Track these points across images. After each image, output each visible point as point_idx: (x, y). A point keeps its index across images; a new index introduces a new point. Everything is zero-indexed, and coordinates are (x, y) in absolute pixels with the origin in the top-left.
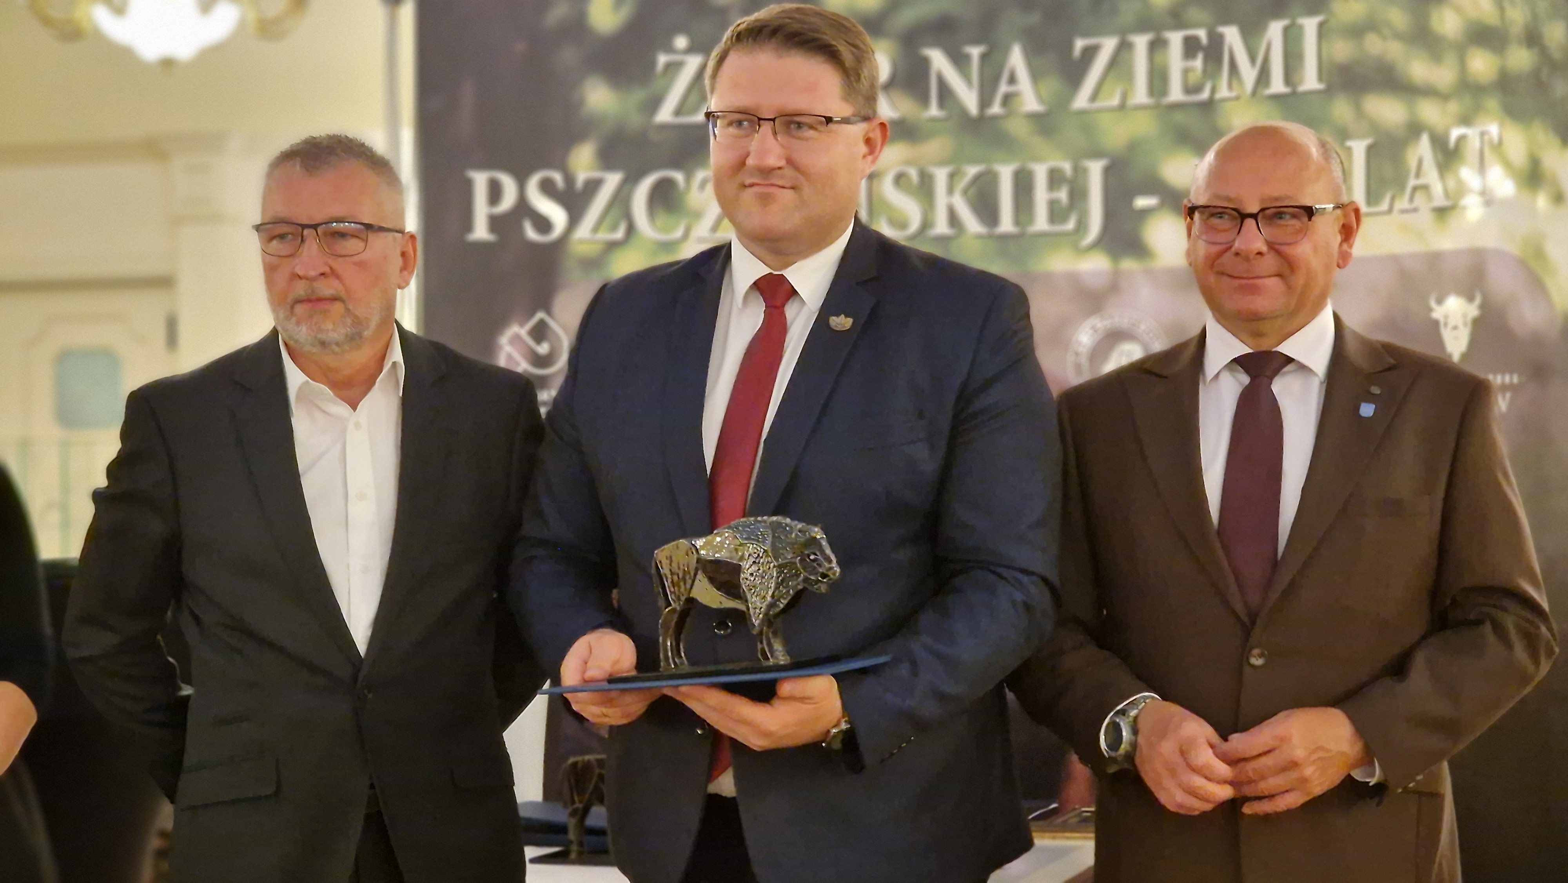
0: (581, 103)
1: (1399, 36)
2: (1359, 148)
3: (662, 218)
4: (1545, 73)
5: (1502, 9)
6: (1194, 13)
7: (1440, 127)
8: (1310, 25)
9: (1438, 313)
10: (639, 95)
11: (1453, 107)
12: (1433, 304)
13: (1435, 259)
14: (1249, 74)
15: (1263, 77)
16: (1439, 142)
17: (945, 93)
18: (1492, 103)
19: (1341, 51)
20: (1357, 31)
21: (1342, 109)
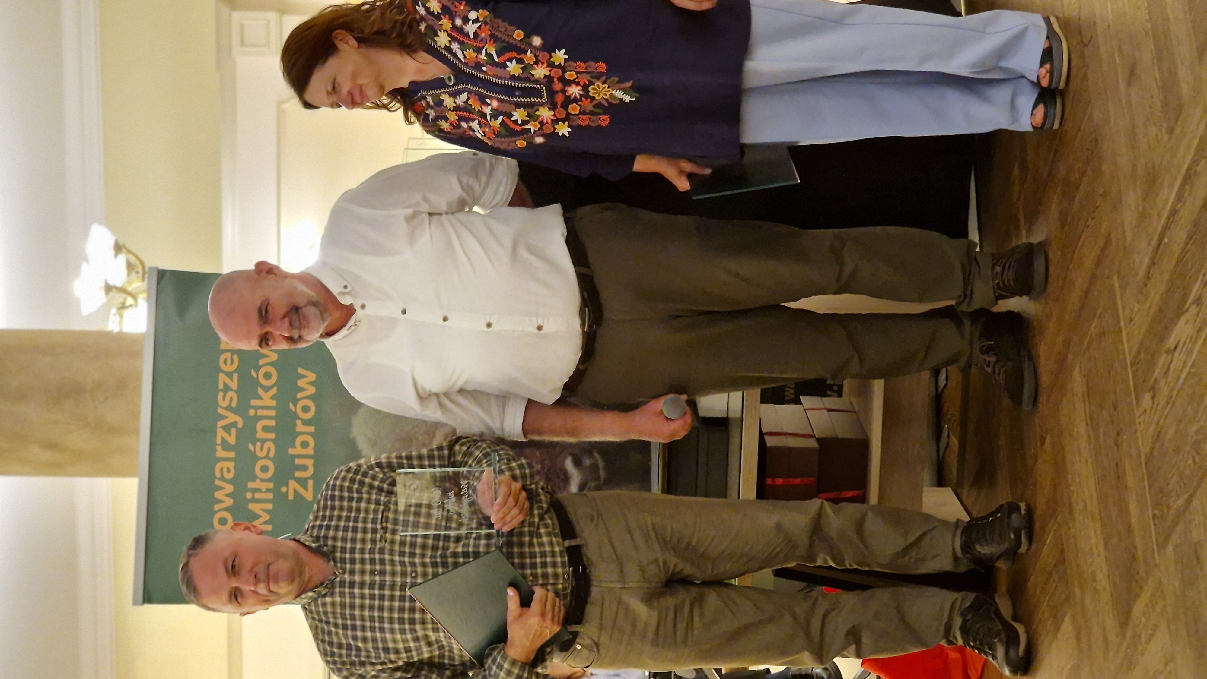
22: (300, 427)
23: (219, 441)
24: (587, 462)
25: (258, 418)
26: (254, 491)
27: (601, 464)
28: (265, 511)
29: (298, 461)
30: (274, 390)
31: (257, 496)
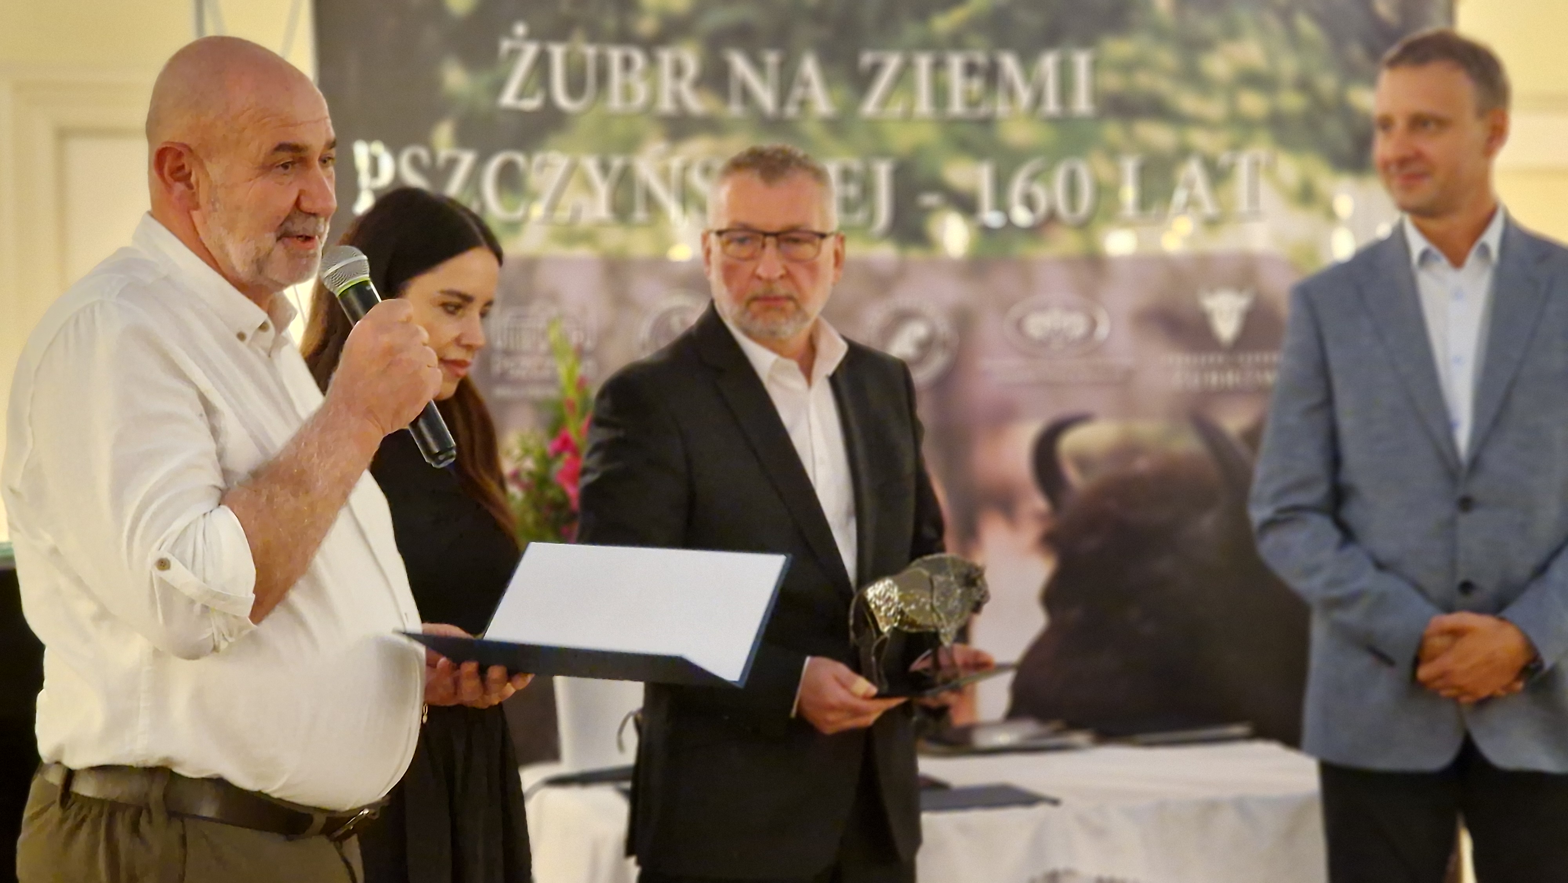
0: (441, 81)
1: (1166, 74)
2: (1130, 166)
3: (508, 198)
4: (1314, 114)
5: (1271, 58)
6: (974, 39)
7: (1211, 153)
8: (1082, 59)
9: (1208, 304)
10: (486, 79)
11: (1222, 136)
12: (1202, 296)
13: (1207, 260)
16: (1210, 164)
17: (746, 92)
18: (1263, 135)
19: (1112, 82)
20: (1128, 67)
21: (1112, 131)
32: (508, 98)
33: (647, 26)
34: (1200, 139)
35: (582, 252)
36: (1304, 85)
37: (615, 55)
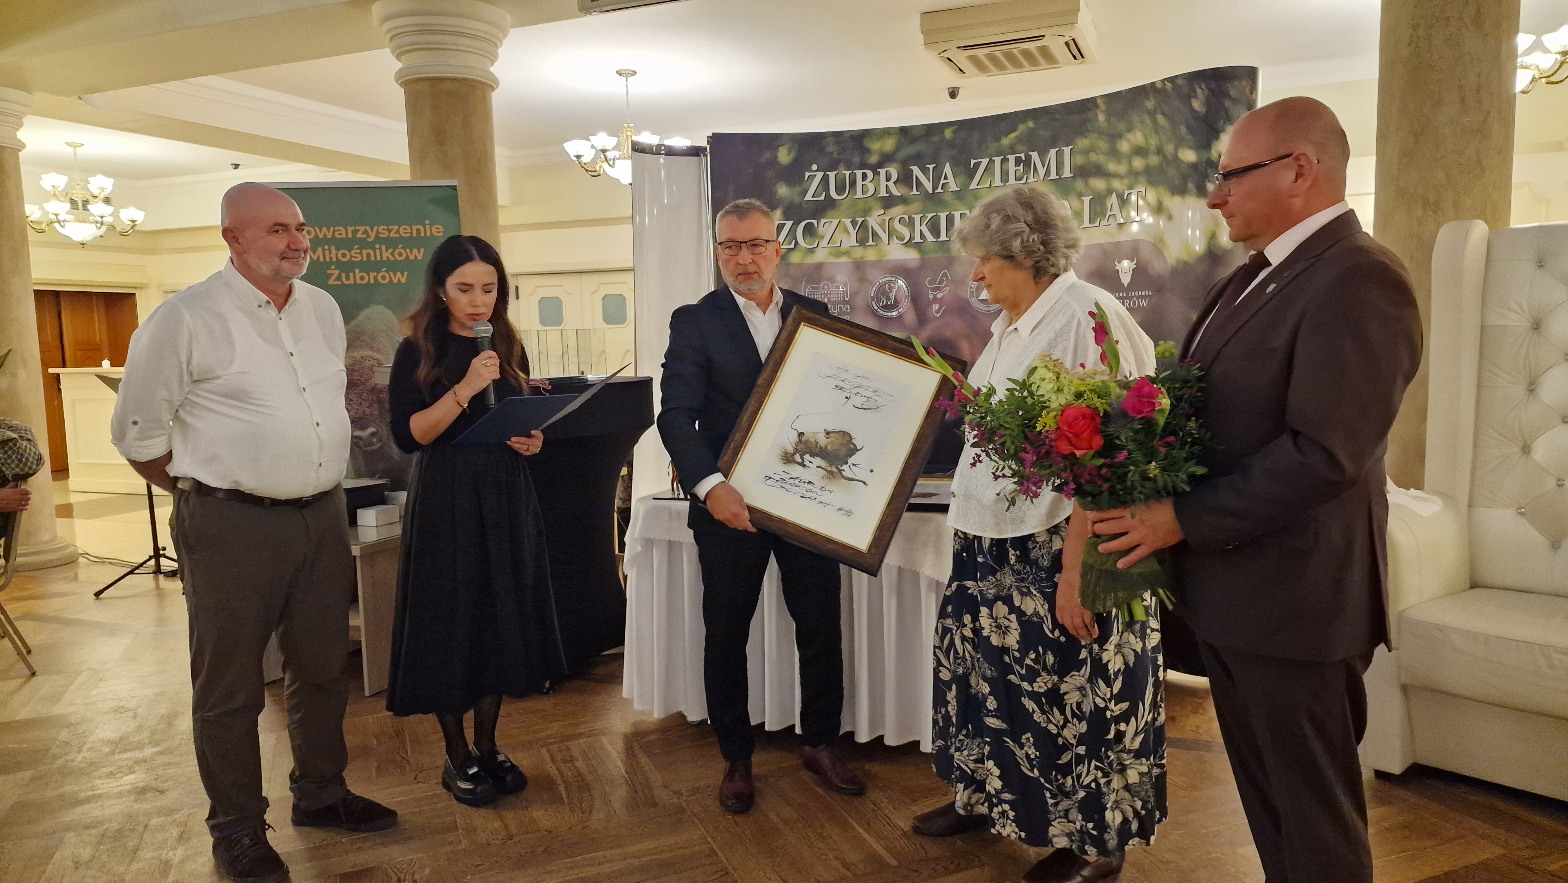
0: (776, 193)
1: (1102, 153)
2: (1087, 200)
3: (808, 238)
4: (1164, 166)
5: (1146, 139)
6: (1020, 147)
7: (1121, 191)
8: (1067, 150)
9: (1118, 267)
10: (798, 189)
11: (1125, 181)
12: (1116, 263)
13: (1117, 244)
14: (1042, 171)
15: (1048, 172)
16: (1120, 196)
17: (919, 183)
18: (1142, 179)
19: (1080, 160)
20: (1086, 152)
21: (1080, 184)
22: (372, 275)
23: (357, 228)
24: (374, 440)
25: (374, 250)
26: (330, 250)
27: (374, 448)
28: (318, 258)
29: (351, 274)
30: (392, 258)
31: (327, 252)
32: (809, 197)
33: (873, 159)
34: (1116, 184)
35: (844, 259)
36: (1160, 151)
37: (859, 173)
